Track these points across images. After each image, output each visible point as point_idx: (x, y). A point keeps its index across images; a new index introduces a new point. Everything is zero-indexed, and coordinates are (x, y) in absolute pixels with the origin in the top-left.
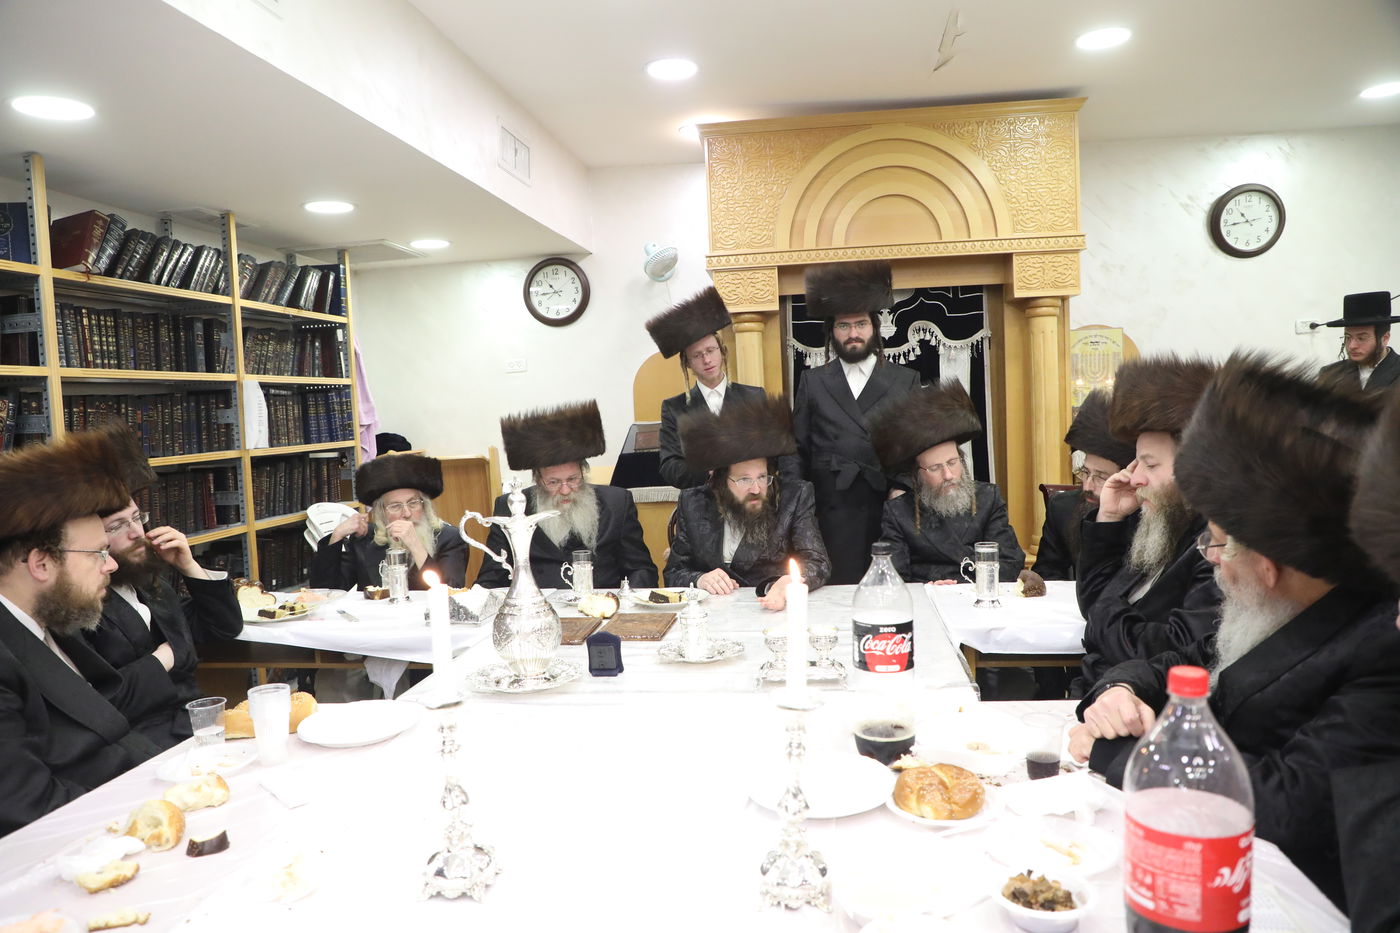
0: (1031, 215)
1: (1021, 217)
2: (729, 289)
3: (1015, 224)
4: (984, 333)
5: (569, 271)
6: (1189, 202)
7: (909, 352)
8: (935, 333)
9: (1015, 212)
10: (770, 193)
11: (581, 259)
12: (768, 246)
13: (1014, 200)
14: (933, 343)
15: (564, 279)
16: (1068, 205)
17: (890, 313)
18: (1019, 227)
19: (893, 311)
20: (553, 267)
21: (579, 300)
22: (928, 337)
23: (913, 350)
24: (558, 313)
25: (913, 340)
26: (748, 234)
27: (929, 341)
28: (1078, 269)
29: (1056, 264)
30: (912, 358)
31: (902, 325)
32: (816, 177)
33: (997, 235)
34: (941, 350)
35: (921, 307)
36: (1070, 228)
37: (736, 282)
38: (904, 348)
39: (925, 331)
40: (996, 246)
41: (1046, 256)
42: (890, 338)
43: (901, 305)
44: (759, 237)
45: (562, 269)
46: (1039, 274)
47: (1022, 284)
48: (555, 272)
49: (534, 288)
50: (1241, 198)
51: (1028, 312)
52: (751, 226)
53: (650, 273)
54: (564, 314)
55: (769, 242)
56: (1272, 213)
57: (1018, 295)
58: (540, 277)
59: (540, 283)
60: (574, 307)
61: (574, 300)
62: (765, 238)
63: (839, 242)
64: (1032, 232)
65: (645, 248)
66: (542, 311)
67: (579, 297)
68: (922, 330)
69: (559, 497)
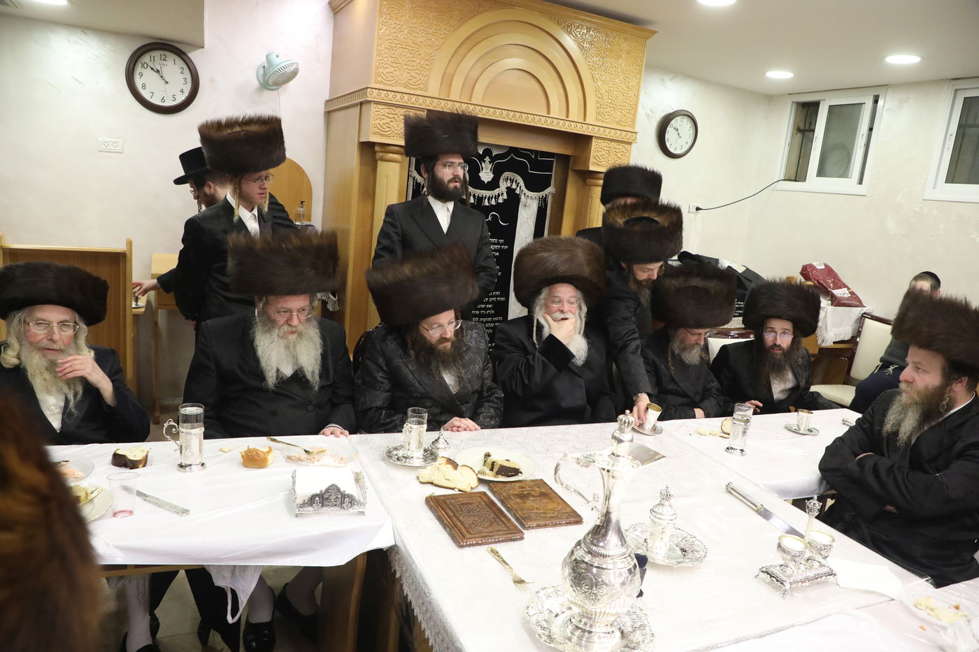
0: (609, 109)
1: (602, 110)
2: (383, 121)
3: (598, 114)
4: (550, 190)
5: (179, 61)
6: (650, 113)
7: (499, 195)
8: (520, 185)
9: (599, 105)
10: (429, 43)
11: (191, 51)
12: (421, 89)
13: (600, 96)
14: (518, 192)
15: (173, 68)
16: (630, 108)
17: (490, 163)
18: (600, 118)
19: (493, 160)
20: (162, 52)
21: (186, 94)
22: (514, 186)
23: (502, 194)
24: (163, 100)
25: (503, 185)
26: (406, 73)
27: (515, 189)
28: (629, 156)
29: (617, 150)
30: (500, 201)
31: (497, 172)
32: (467, 38)
33: (584, 120)
34: (523, 197)
35: (509, 161)
36: (629, 126)
37: (390, 116)
38: (496, 192)
39: (512, 181)
40: (584, 129)
41: (613, 143)
42: (488, 182)
43: (498, 157)
44: (414, 80)
45: (171, 57)
46: (607, 155)
47: (594, 161)
48: (163, 58)
49: (139, 69)
50: (679, 118)
51: (589, 181)
52: (409, 68)
53: (270, 82)
54: (156, 101)
55: (422, 86)
56: (692, 132)
57: (592, 168)
58: (146, 58)
59: (145, 65)
60: (181, 98)
61: (182, 91)
62: (420, 81)
63: (477, 99)
64: (607, 123)
65: (267, 57)
66: (146, 94)
67: (187, 89)
68: (510, 180)
69: (286, 328)
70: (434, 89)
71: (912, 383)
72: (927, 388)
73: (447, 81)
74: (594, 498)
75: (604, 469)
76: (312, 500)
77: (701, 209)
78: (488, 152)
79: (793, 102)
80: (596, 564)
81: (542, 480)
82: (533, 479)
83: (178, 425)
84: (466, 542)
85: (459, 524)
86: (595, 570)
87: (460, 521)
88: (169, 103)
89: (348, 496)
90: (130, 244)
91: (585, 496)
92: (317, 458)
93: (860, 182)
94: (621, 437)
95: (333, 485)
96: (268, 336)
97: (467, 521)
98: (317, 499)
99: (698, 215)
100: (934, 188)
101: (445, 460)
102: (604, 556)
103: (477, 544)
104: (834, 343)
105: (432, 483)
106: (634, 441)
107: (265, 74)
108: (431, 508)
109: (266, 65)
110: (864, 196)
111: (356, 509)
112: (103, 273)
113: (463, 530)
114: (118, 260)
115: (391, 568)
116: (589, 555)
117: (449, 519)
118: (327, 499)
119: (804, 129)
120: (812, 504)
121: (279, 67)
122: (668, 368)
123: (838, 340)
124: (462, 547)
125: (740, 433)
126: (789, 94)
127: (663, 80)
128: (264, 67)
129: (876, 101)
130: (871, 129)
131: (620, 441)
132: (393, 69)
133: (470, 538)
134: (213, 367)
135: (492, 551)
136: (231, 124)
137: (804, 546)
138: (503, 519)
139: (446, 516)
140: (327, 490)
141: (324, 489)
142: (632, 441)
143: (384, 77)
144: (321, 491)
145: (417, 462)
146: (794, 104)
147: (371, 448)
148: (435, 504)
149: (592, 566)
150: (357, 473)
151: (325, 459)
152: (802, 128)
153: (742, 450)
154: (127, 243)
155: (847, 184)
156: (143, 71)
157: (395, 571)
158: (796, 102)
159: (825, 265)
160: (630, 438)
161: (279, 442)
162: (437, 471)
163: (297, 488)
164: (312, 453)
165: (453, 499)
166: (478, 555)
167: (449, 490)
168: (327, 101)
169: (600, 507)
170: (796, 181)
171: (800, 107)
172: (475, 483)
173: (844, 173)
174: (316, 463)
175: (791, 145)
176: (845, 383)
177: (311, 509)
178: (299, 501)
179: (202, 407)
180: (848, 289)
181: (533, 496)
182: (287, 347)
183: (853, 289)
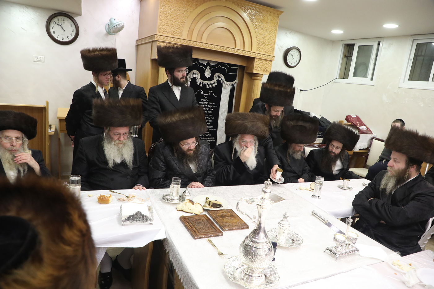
0: (262, 46)
1: (259, 46)
3: (258, 48)
4: (236, 81)
5: (70, 21)
6: (280, 48)
7: (213, 83)
8: (223, 79)
9: (258, 44)
11: (75, 17)
12: (179, 36)
13: (258, 40)
15: (67, 24)
16: (272, 46)
17: (209, 69)
19: (211, 67)
20: (62, 17)
21: (73, 36)
22: (220, 79)
23: (215, 83)
24: (63, 38)
25: (215, 79)
26: (172, 28)
27: (221, 81)
28: (271, 67)
29: (266, 64)
30: (214, 86)
31: (213, 73)
33: (251, 51)
34: (224, 84)
35: (218, 68)
36: (271, 53)
39: (219, 77)
40: (251, 54)
41: (264, 61)
42: (208, 77)
43: (213, 66)
44: (176, 32)
45: (66, 19)
46: (261, 66)
47: (256, 68)
48: (63, 20)
49: (52, 24)
50: (293, 50)
51: (253, 77)
52: (174, 26)
53: (111, 31)
54: (60, 39)
55: (179, 34)
56: (299, 57)
57: (254, 72)
58: (55, 20)
59: (55, 23)
60: (71, 38)
61: (71, 35)
62: (179, 32)
63: (204, 40)
64: (261, 52)
65: (110, 20)
66: (55, 36)
67: (74, 34)
68: (218, 76)
69: (118, 141)
70: (185, 35)
71: (393, 167)
72: (399, 169)
73: (191, 32)
74: (254, 217)
75: (258, 205)
76: (129, 218)
77: (302, 91)
78: (208, 64)
79: (343, 44)
80: (254, 246)
81: (231, 209)
82: (227, 209)
83: (69, 184)
84: (198, 237)
85: (194, 229)
86: (254, 249)
87: (195, 228)
88: (65, 40)
89: (145, 216)
90: (47, 103)
91: (250, 217)
92: (131, 199)
93: (372, 79)
94: (266, 191)
95: (138, 211)
96: (109, 145)
97: (198, 227)
98: (131, 217)
99: (301, 93)
100: (404, 82)
101: (189, 200)
102: (258, 243)
103: (202, 238)
104: (360, 150)
105: (182, 211)
106: (271, 192)
107: (109, 28)
108: (182, 221)
109: (110, 24)
110: (374, 85)
111: (149, 222)
112: (35, 116)
113: (196, 231)
114: (42, 111)
115: (164, 248)
116: (252, 242)
117: (190, 226)
118: (136, 217)
119: (348, 56)
120: (349, 220)
121: (115, 25)
122: (287, 160)
123: (361, 149)
124: (196, 239)
125: (318, 189)
126: (341, 40)
127: (286, 33)
128: (109, 24)
129: (379, 44)
130: (377, 56)
131: (265, 192)
132: (166, 26)
133: (199, 235)
134: (85, 159)
135: (209, 241)
136: (94, 50)
137: (345, 238)
138: (214, 227)
139: (189, 225)
140: (136, 214)
141: (134, 213)
142: (270, 192)
143: (163, 30)
144: (133, 214)
145: (176, 201)
146: (343, 45)
147: (156, 195)
148: (184, 220)
149: (253, 247)
150: (149, 206)
151: (135, 200)
152: (347, 55)
153: (319, 197)
154: (46, 103)
155: (366, 80)
156: (54, 25)
157: (166, 250)
158: (344, 44)
159: (356, 116)
160: (270, 191)
161: (115, 192)
162: (185, 206)
163: (122, 213)
164: (130, 197)
165: (192, 218)
166: (203, 242)
167: (190, 214)
168: (137, 40)
169: (256, 221)
170: (344, 78)
171: (346, 46)
172: (201, 210)
173: (365, 76)
174: (131, 201)
175: (342, 63)
176: (364, 167)
177: (129, 222)
178: (124, 219)
179: (80, 177)
180: (366, 126)
181: (227, 216)
182: (118, 150)
183: (368, 126)
